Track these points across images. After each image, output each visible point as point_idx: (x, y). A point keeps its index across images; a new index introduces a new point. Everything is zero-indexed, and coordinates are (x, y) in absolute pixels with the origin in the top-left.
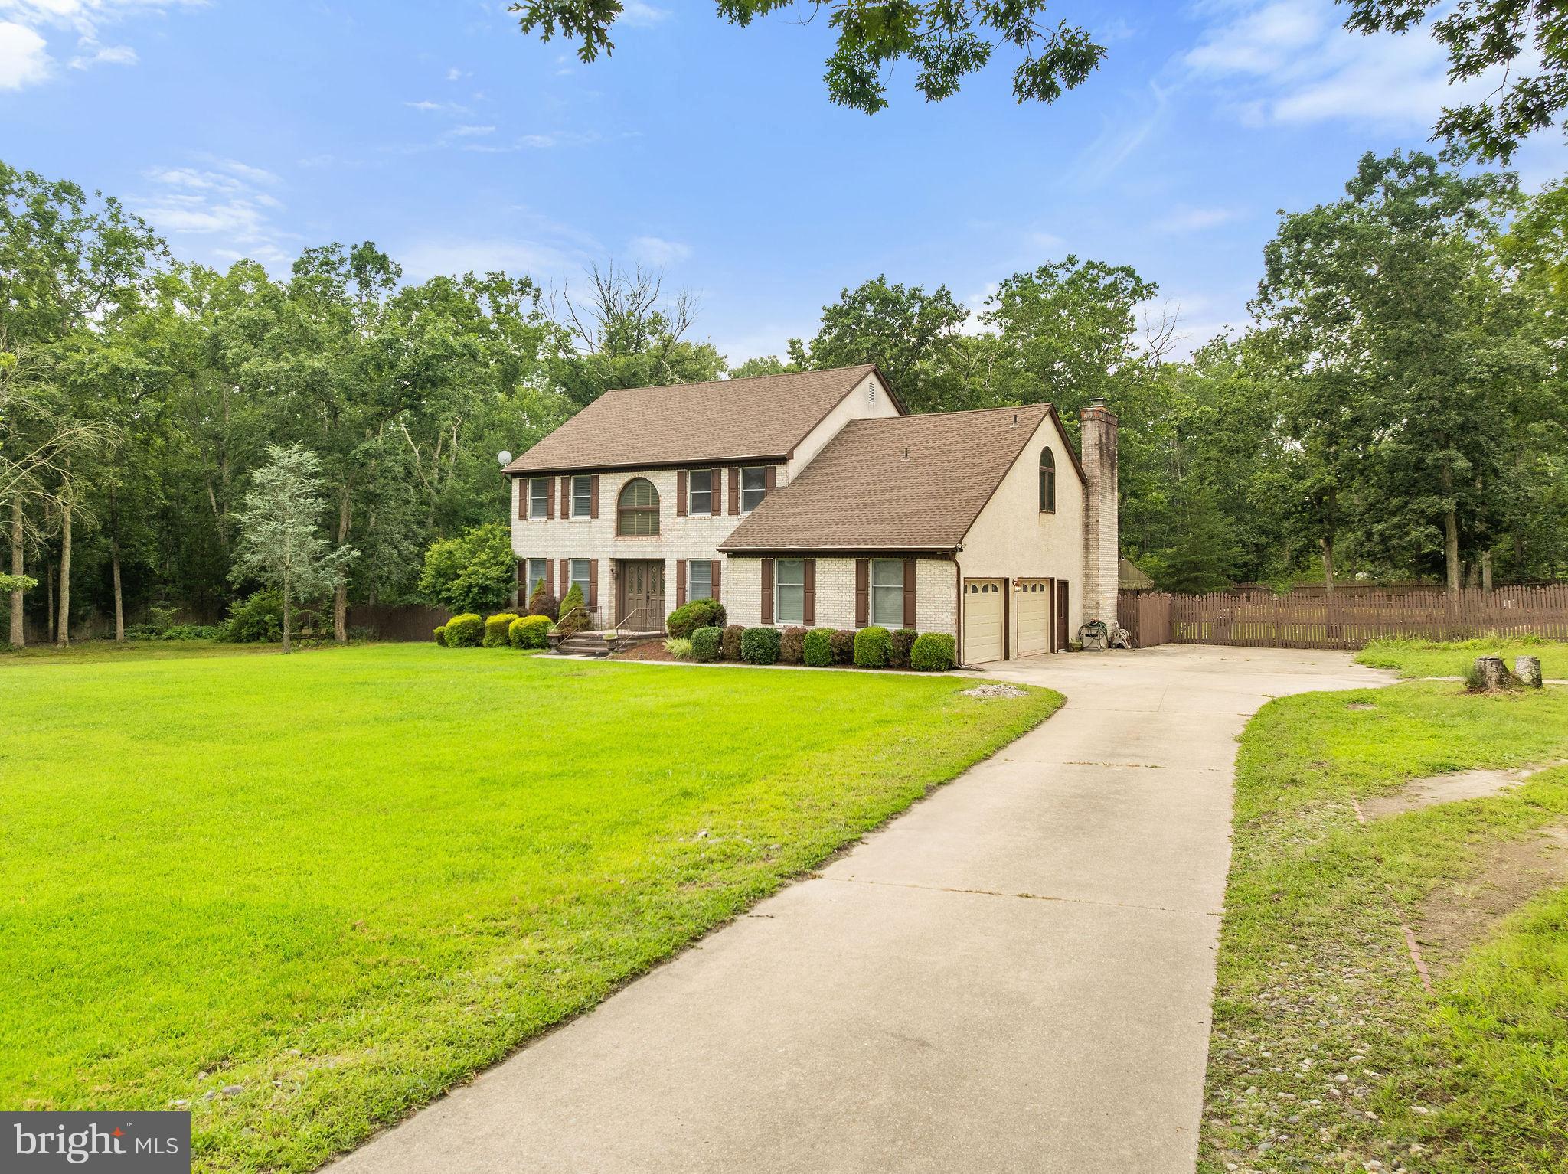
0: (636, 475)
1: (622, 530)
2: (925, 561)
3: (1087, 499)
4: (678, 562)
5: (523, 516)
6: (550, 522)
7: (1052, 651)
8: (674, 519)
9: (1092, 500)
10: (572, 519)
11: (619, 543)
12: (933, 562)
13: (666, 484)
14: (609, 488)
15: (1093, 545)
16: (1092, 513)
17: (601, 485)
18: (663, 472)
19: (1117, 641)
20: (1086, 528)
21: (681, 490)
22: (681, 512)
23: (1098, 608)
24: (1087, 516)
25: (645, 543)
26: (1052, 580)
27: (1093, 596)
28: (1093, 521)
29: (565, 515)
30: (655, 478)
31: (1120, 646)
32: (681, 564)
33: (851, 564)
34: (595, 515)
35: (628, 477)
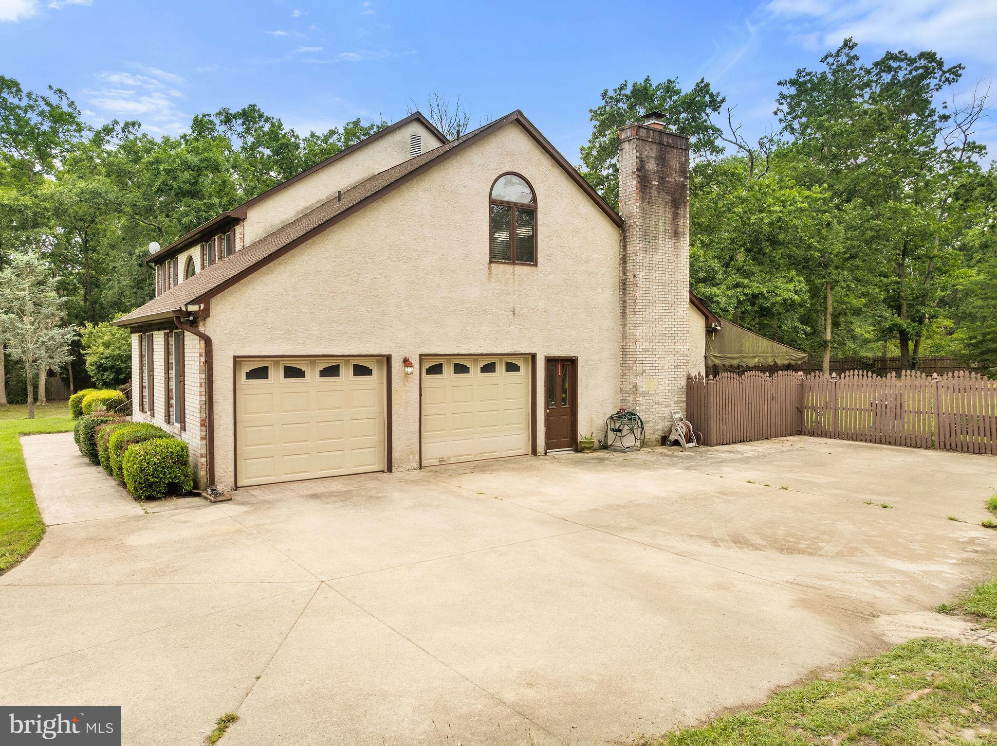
3: (624, 247)
7: (534, 452)
9: (630, 249)
15: (630, 309)
16: (630, 266)
19: (673, 437)
20: (624, 285)
23: (635, 393)
24: (624, 271)
26: (534, 357)
27: (631, 377)
28: (630, 276)
31: (676, 443)
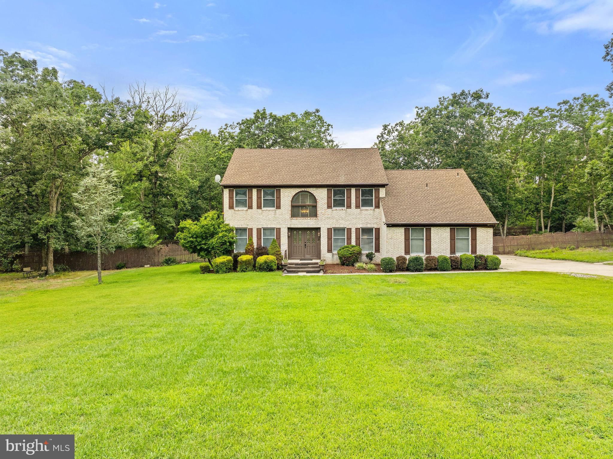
0: (303, 189)
1: (294, 215)
2: (480, 228)
4: (328, 229)
5: (231, 207)
6: (250, 210)
8: (326, 210)
10: (263, 209)
11: (293, 220)
12: (483, 228)
13: (321, 195)
14: (287, 196)
17: (281, 194)
18: (319, 189)
21: (329, 197)
22: (329, 207)
25: (309, 220)
29: (259, 207)
30: (314, 191)
32: (329, 230)
33: (448, 229)
34: (279, 207)
35: (298, 190)
